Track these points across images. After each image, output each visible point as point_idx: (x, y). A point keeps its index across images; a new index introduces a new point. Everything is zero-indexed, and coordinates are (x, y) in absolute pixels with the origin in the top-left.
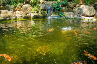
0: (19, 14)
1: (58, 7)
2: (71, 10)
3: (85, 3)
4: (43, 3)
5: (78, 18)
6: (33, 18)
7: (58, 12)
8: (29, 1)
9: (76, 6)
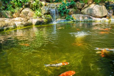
0: (18, 21)
1: (64, 9)
2: (79, 11)
3: (94, 3)
4: (45, 6)
5: (89, 20)
6: (36, 25)
7: (64, 15)
8: (29, 5)
9: (85, 6)
